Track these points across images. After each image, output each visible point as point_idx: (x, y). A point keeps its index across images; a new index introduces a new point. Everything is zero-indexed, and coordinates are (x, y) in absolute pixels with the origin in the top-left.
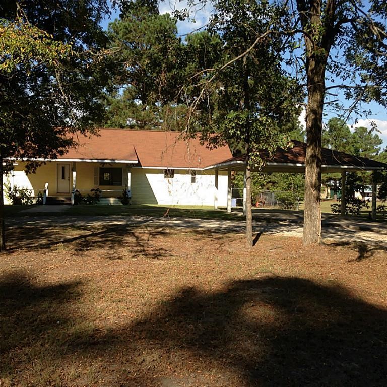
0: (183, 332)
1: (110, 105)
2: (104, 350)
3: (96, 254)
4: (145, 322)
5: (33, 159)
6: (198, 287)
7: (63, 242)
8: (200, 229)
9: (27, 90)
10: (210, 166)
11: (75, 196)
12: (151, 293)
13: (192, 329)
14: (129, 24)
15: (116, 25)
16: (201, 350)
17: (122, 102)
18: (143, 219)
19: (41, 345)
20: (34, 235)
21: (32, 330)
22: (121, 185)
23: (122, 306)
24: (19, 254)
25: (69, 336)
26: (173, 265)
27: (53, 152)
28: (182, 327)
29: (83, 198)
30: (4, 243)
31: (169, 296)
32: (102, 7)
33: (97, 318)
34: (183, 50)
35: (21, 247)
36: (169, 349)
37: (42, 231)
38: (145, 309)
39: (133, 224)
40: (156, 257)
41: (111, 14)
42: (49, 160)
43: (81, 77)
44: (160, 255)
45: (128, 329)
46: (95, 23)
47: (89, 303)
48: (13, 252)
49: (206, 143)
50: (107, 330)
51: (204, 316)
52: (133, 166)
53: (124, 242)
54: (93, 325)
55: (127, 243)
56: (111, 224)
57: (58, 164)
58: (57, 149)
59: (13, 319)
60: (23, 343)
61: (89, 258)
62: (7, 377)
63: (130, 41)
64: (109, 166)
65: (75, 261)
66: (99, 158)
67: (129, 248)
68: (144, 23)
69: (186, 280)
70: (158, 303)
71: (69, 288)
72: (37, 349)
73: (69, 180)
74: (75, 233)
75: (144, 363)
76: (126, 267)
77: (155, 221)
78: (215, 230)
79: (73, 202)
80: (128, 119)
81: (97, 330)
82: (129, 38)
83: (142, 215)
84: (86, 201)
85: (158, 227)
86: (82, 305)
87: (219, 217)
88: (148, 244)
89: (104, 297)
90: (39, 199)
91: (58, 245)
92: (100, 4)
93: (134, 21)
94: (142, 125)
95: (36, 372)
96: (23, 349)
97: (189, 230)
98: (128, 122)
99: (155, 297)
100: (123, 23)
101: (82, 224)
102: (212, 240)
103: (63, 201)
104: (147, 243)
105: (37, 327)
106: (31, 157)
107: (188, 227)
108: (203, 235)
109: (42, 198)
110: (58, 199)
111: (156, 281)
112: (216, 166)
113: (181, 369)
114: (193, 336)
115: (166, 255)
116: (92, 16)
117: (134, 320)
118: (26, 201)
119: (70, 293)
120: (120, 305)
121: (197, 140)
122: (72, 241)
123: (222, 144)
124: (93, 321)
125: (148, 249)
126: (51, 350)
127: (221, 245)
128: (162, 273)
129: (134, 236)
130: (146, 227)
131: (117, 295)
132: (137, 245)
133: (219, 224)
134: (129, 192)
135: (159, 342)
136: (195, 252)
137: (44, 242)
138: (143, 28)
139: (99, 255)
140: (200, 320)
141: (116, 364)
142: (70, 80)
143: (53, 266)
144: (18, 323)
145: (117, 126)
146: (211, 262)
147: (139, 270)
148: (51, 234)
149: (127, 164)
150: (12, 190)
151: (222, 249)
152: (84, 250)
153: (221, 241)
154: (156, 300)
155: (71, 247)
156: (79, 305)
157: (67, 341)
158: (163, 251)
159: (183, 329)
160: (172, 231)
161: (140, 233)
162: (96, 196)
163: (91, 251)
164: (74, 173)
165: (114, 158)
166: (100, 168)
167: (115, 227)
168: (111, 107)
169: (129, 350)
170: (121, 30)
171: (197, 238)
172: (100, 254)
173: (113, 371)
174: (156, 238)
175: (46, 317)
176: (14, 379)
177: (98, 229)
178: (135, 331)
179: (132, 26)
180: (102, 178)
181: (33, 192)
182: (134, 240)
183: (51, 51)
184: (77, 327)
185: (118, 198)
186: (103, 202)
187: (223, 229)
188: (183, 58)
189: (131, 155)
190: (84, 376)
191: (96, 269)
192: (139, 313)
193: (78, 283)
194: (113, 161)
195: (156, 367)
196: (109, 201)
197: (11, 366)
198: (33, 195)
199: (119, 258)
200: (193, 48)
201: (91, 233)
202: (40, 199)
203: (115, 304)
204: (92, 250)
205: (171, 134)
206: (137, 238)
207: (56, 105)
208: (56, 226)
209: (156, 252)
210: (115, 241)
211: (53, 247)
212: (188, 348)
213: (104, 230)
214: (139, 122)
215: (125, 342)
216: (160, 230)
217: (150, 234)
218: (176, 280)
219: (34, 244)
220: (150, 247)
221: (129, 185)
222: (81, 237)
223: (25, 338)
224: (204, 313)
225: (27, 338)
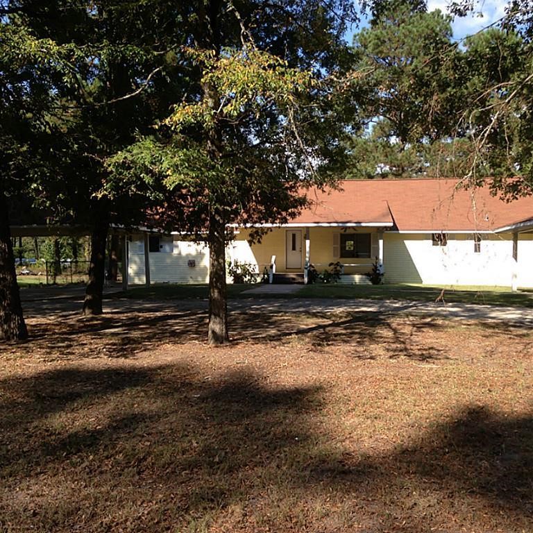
0: (473, 470)
1: (354, 147)
2: (358, 482)
3: (340, 350)
4: (414, 451)
5: (257, 225)
6: (492, 407)
7: (296, 333)
8: (490, 320)
9: (251, 137)
10: (504, 226)
11: (309, 272)
12: (420, 410)
13: (486, 468)
14: (381, 33)
15: (363, 36)
16: (501, 499)
17: (370, 141)
18: (402, 304)
19: (278, 466)
20: (261, 323)
21: (265, 445)
22: (370, 257)
23: (379, 424)
24: (244, 347)
25: (311, 458)
26: (451, 372)
27: (281, 215)
28: (470, 463)
29: (318, 275)
30: (227, 333)
31: (448, 416)
32: (348, 14)
33: (346, 438)
34: (464, 58)
35: (245, 338)
36: (452, 493)
37: (270, 317)
38: (412, 432)
39: (389, 311)
40: (423, 360)
41: (359, 21)
42: (278, 225)
43: (317, 112)
44: (430, 357)
45: (391, 458)
46: (337, 37)
47: (335, 416)
48: (237, 344)
49: (500, 193)
50: (362, 456)
51: (504, 451)
52: (387, 230)
53: (377, 335)
54: (341, 448)
55: (382, 337)
56: (357, 310)
57: (287, 231)
58: (287, 211)
59: (241, 429)
60: (256, 462)
61: (330, 355)
62: (238, 504)
63: (383, 55)
64: (352, 231)
65: (314, 359)
66: (339, 221)
67: (384, 344)
68: (403, 28)
69: (473, 396)
70: (431, 426)
71: (308, 394)
72: (273, 471)
73: (301, 251)
74: (311, 322)
75: (416, 508)
76: (381, 370)
77: (420, 307)
78: (515, 323)
79: (306, 280)
80: (379, 165)
81: (347, 454)
82: (381, 52)
83: (400, 299)
84: (323, 279)
85: (424, 317)
86: (326, 418)
87: (519, 302)
88: (411, 340)
89: (354, 410)
90: (264, 276)
91: (290, 337)
92: (344, 10)
93: (390, 27)
94: (399, 172)
95: (273, 502)
96: (255, 469)
97: (472, 322)
98: (379, 169)
99: (427, 416)
100: (374, 32)
101: (319, 309)
102: (510, 338)
103: (294, 279)
104: (409, 338)
105: (271, 443)
106: (256, 222)
107: (471, 317)
108: (497, 331)
109: (268, 275)
110: (287, 276)
111: (427, 394)
112: (514, 227)
113: (472, 524)
114: (489, 478)
115: (440, 357)
116: (332, 28)
117: (398, 446)
118: (249, 280)
119: (309, 402)
120: (376, 422)
121: (486, 189)
122: (307, 332)
123: (527, 194)
124: (342, 442)
125: (412, 347)
126: (290, 475)
127: (525, 346)
128: (435, 383)
129: (391, 328)
130: (407, 316)
131: (372, 409)
132: (395, 340)
133: (521, 314)
134: (381, 266)
135: (436, 480)
136: (484, 355)
137: (273, 332)
138: (402, 35)
139: (344, 353)
140: (498, 455)
141: (377, 505)
142: (305, 119)
143: (286, 364)
144: (247, 435)
145: (363, 175)
146: (511, 371)
147: (400, 376)
148: (282, 322)
149: (378, 228)
150: (232, 265)
151: (528, 352)
152: (324, 345)
153: (526, 340)
154: (428, 421)
155: (307, 340)
156: (322, 418)
157: (309, 465)
158: (434, 351)
159: (471, 466)
160: (447, 322)
161: (399, 325)
162: (336, 273)
163: (333, 347)
164: (308, 242)
165: (360, 220)
166: (341, 235)
167: (364, 314)
168: (355, 149)
169: (394, 487)
170: (370, 42)
171: (487, 334)
172: (346, 351)
173: (373, 513)
174: (423, 332)
175: (281, 430)
176: (245, 507)
177: (341, 317)
178: (400, 461)
179: (386, 34)
180: (343, 247)
181: (257, 266)
182: (390, 334)
183: (286, 84)
184: (321, 447)
185: (365, 274)
186: (344, 280)
187: (529, 322)
188: (464, 71)
189: (384, 216)
190: (334, 516)
191: (341, 371)
192: (403, 436)
193: (319, 389)
194: (358, 225)
195: (434, 515)
196: (353, 279)
197: (242, 489)
198: (257, 271)
199: (372, 358)
200: (480, 55)
201: (331, 322)
202: (266, 276)
203: (369, 421)
204: (335, 345)
205: (446, 183)
206: (395, 331)
207: (286, 153)
208: (286, 312)
209: (424, 352)
210: (364, 334)
211: (284, 339)
212: (481, 494)
213: (349, 319)
214: (394, 169)
215: (387, 475)
216: (428, 320)
217: (414, 325)
218: (457, 394)
219: (261, 334)
220: (415, 344)
221: (381, 257)
222: (319, 327)
223: (257, 455)
224: (503, 446)
225: (259, 456)
